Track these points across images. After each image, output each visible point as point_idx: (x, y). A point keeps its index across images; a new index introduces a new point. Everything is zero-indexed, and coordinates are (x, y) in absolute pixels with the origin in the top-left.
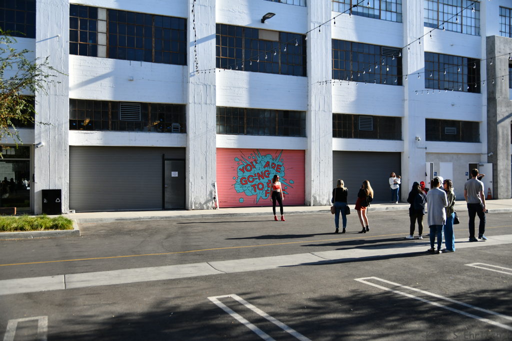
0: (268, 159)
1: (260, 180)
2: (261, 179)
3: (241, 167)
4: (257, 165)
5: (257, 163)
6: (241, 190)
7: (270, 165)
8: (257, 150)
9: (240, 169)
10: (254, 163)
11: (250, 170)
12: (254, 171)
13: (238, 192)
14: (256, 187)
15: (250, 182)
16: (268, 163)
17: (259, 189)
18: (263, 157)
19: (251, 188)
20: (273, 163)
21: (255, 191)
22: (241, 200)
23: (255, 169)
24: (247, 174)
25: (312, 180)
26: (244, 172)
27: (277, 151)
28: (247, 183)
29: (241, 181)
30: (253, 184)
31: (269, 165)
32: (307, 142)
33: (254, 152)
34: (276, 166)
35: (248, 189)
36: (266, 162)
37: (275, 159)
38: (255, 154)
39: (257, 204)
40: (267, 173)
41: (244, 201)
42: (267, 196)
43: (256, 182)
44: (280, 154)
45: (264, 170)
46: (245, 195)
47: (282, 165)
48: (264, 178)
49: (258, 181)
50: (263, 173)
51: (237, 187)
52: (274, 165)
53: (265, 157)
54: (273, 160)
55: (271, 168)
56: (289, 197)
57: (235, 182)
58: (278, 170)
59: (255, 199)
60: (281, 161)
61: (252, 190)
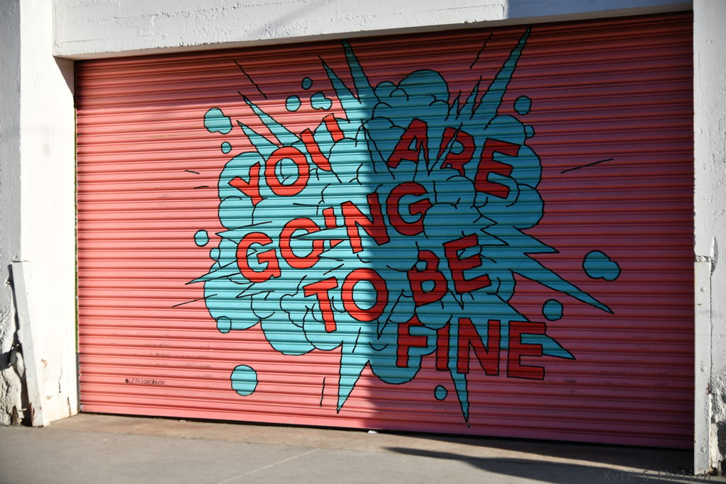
0: (420, 101)
3: (240, 168)
6: (241, 314)
7: (434, 145)
8: (346, 44)
9: (236, 183)
11: (299, 186)
12: (325, 191)
13: (221, 324)
14: (335, 295)
15: (299, 262)
16: (417, 130)
17: (357, 314)
18: (383, 94)
19: (298, 305)
21: (330, 325)
22: (243, 379)
23: (327, 178)
24: (276, 211)
26: (257, 199)
27: (485, 39)
28: (274, 272)
29: (241, 257)
30: (314, 275)
31: (423, 143)
33: (324, 63)
34: (477, 154)
35: (285, 305)
36: (406, 126)
37: (471, 99)
38: (332, 77)
39: (341, 413)
40: (410, 205)
41: (260, 387)
42: (408, 367)
43: (336, 264)
44: (510, 64)
45: (390, 179)
46: (267, 346)
47: (520, 141)
48: (388, 239)
49: (349, 253)
50: (382, 201)
51: (221, 294)
52: (457, 147)
53: (400, 93)
54: (454, 111)
55: (438, 167)
56: (579, 380)
57: (209, 263)
58: (492, 176)
59: (329, 380)
60: (516, 114)
61: (309, 316)
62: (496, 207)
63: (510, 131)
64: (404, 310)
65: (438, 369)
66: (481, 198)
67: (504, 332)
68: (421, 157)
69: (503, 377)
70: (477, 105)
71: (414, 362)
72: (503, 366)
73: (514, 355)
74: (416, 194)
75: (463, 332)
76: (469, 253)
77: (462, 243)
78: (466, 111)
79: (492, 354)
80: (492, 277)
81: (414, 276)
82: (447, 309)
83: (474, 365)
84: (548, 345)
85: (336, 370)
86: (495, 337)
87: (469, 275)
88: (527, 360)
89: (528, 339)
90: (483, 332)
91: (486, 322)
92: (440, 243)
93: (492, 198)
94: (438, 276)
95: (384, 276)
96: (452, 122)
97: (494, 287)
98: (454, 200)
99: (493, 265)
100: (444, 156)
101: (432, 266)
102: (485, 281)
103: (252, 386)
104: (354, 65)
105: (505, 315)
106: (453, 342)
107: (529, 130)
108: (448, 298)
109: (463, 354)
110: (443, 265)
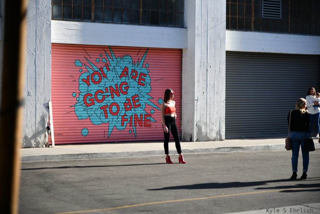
0: (126, 62)
1: (113, 98)
2: (115, 96)
3: (85, 76)
4: (110, 72)
5: (108, 69)
6: (85, 115)
7: (130, 73)
8: (110, 47)
9: (83, 80)
10: (105, 70)
11: (99, 82)
12: (106, 83)
13: (80, 118)
14: (108, 109)
15: (99, 101)
16: (126, 70)
17: (113, 114)
18: (119, 60)
19: (99, 112)
20: (134, 71)
21: (106, 117)
22: (85, 132)
23: (106, 80)
24: (94, 88)
25: (196, 98)
26: (89, 85)
27: (139, 49)
28: (93, 104)
29: (85, 100)
30: (103, 104)
31: (127, 72)
32: (186, 35)
33: (105, 51)
34: (139, 76)
35: (96, 112)
36: (124, 68)
37: (137, 63)
38: (107, 54)
39: (109, 138)
40: (124, 87)
41: (89, 134)
42: (123, 126)
43: (108, 102)
44: (145, 56)
45: (120, 81)
46: (91, 123)
47: (147, 74)
48: (119, 95)
49: (111, 99)
50: (119, 86)
51: (79, 110)
52: (134, 74)
53: (122, 60)
54: (134, 65)
55: (130, 78)
56: (158, 127)
57: (76, 102)
58: (141, 81)
59: (106, 131)
60: (146, 67)
61: (102, 115)
62: (142, 88)
63: (144, 71)
64: (123, 112)
65: (130, 126)
66: (139, 86)
67: (143, 117)
68: (127, 76)
69: (143, 127)
70: (138, 64)
71: (125, 125)
72: (143, 124)
73: (145, 122)
74: (126, 85)
75: (135, 117)
76: (136, 99)
77: (135, 96)
78: (136, 66)
79: (141, 122)
80: (141, 104)
81: (125, 104)
82: (132, 112)
83: (138, 124)
84: (152, 119)
85: (108, 128)
86: (141, 118)
87: (137, 104)
88: (148, 123)
89: (148, 118)
90: (139, 117)
91: (140, 114)
92: (131, 97)
93: (141, 86)
94: (130, 104)
95: (119, 104)
96: (133, 68)
97: (141, 107)
98: (134, 86)
99: (141, 102)
100: (132, 76)
101: (129, 102)
102: (140, 105)
103: (87, 134)
104: (112, 52)
105: (144, 113)
106: (133, 119)
107: (149, 71)
108: (132, 109)
109: (135, 122)
110: (132, 102)
